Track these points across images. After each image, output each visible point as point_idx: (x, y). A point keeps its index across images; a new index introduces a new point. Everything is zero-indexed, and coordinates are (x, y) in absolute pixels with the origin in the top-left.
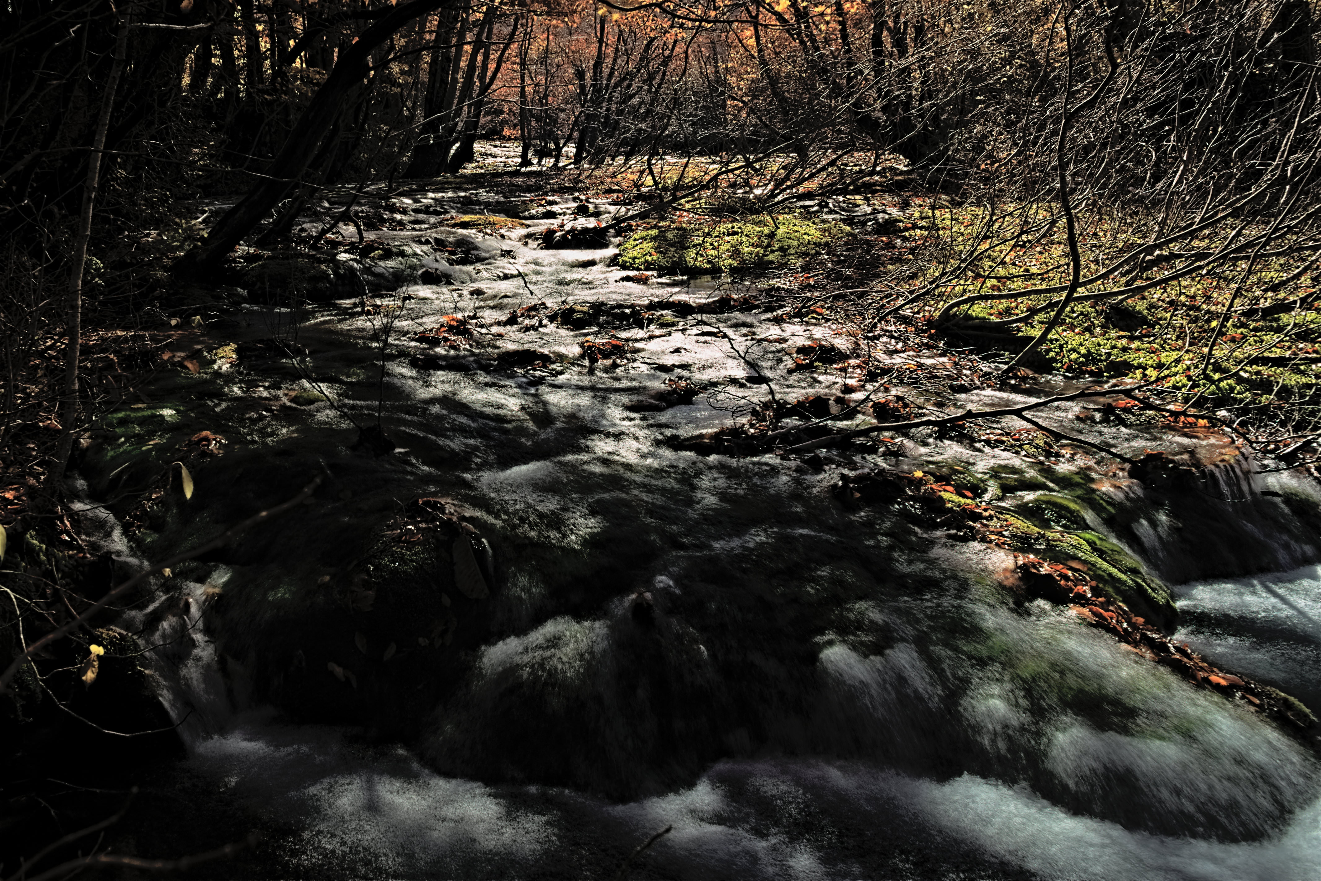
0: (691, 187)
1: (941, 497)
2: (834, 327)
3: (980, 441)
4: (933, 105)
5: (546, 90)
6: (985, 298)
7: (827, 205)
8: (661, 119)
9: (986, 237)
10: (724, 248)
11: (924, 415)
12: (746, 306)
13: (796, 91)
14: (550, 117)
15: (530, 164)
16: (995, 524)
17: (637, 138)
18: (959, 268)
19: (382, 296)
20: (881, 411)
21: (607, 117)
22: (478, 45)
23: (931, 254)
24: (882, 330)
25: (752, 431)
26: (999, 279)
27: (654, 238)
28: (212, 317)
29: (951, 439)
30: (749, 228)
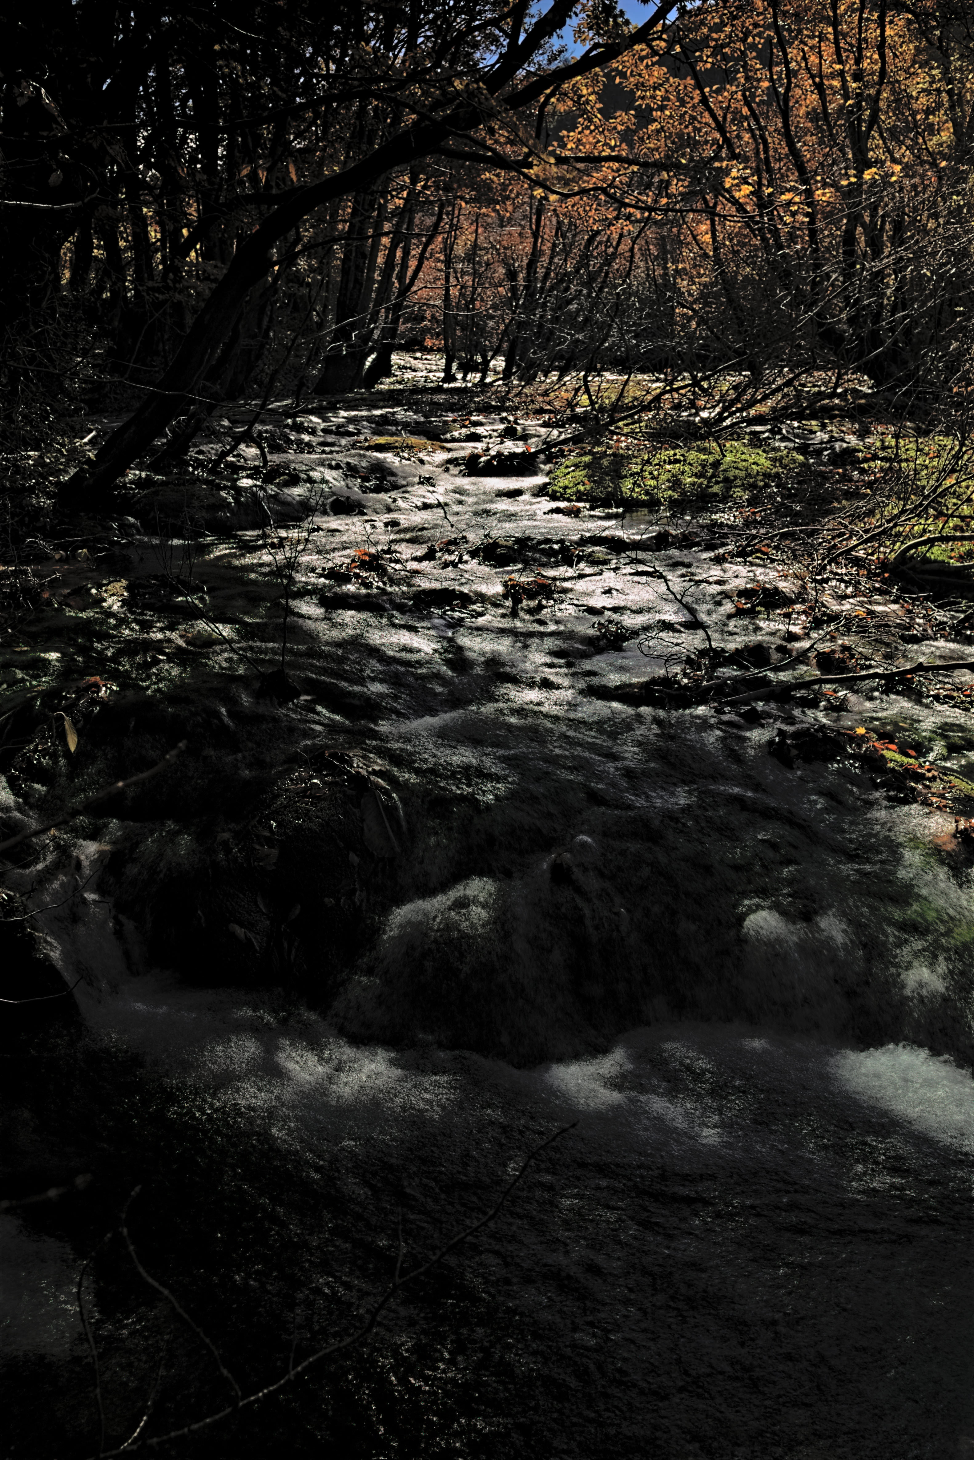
0: (631, 408)
1: (883, 756)
2: (780, 568)
3: (928, 696)
4: (904, 318)
5: (473, 293)
6: (945, 539)
7: (780, 431)
8: (601, 329)
9: (953, 471)
10: (663, 477)
11: (870, 667)
12: (686, 542)
13: (753, 299)
14: (478, 325)
15: (454, 379)
16: (937, 786)
17: (573, 351)
18: (921, 505)
19: (287, 528)
20: (826, 661)
21: (540, 326)
22: (398, 238)
23: (891, 489)
24: (831, 572)
25: (686, 681)
26: (963, 518)
27: (587, 466)
28: (101, 550)
29: (898, 693)
30: (692, 456)
